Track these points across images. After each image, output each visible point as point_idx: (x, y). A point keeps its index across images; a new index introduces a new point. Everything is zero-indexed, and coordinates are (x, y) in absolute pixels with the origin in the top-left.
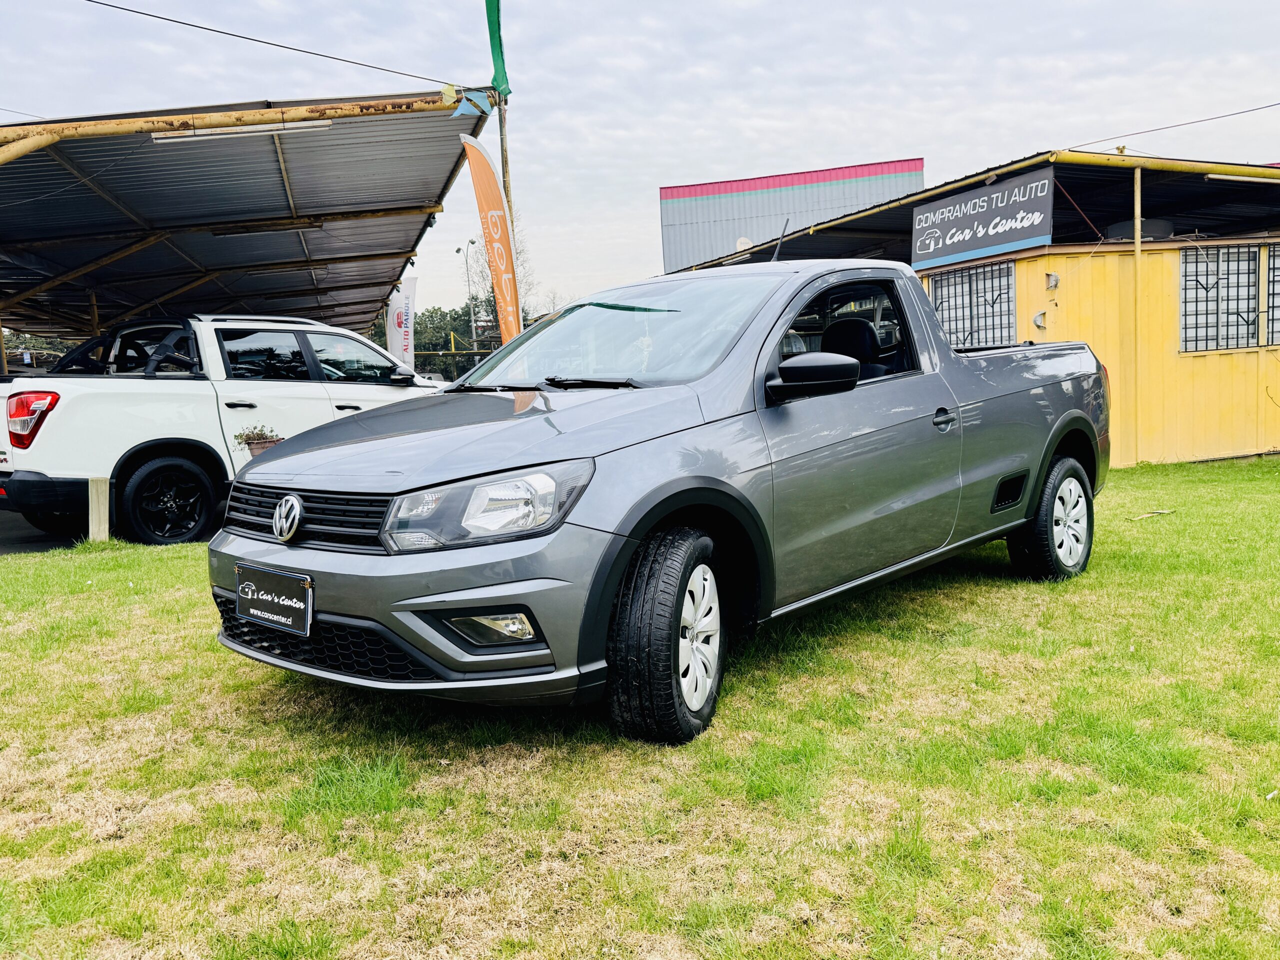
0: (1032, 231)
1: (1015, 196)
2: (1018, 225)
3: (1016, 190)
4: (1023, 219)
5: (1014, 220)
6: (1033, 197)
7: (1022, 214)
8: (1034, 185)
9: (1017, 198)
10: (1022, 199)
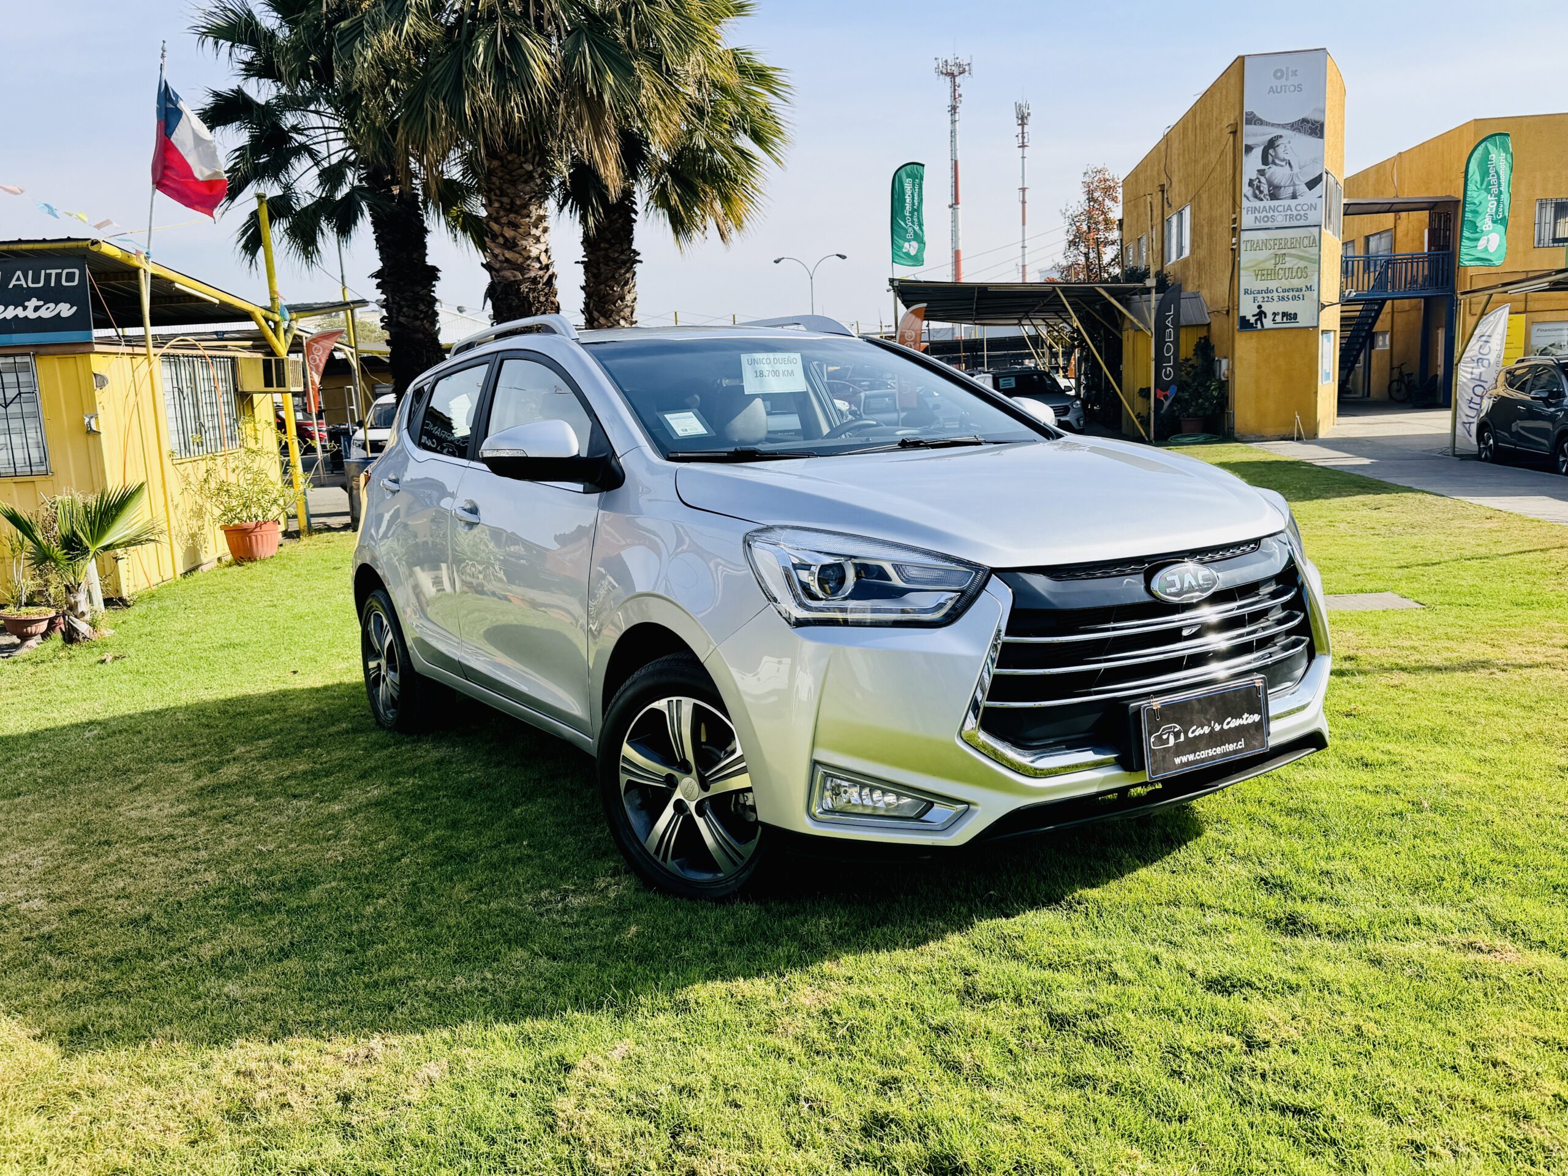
0: (57, 323)
1: (18, 279)
2: (32, 315)
3: (19, 273)
4: (37, 309)
5: (20, 308)
6: (53, 284)
7: (34, 302)
8: (54, 272)
9: (23, 282)
10: (31, 285)
